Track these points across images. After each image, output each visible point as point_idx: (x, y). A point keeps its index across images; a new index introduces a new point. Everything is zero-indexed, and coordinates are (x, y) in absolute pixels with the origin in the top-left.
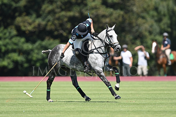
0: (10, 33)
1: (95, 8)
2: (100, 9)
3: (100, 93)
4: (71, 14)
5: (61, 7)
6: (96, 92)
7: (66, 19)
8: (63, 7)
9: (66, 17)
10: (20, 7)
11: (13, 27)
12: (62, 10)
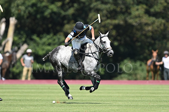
0: (59, 39)
1: (139, 17)
2: (143, 17)
3: (142, 96)
4: (116, 22)
5: (106, 16)
6: (139, 95)
7: (111, 27)
8: (109, 16)
9: (111, 24)
10: (68, 15)
11: (62, 34)
12: (108, 18)
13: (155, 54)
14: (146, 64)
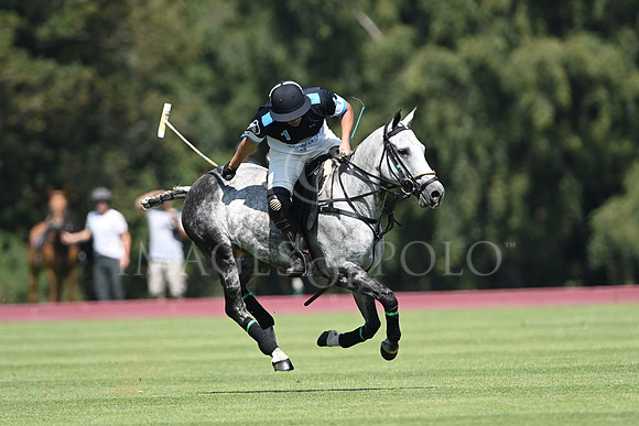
2: (7, 61)
3: (16, 364)
13: (58, 202)
14: (26, 240)
